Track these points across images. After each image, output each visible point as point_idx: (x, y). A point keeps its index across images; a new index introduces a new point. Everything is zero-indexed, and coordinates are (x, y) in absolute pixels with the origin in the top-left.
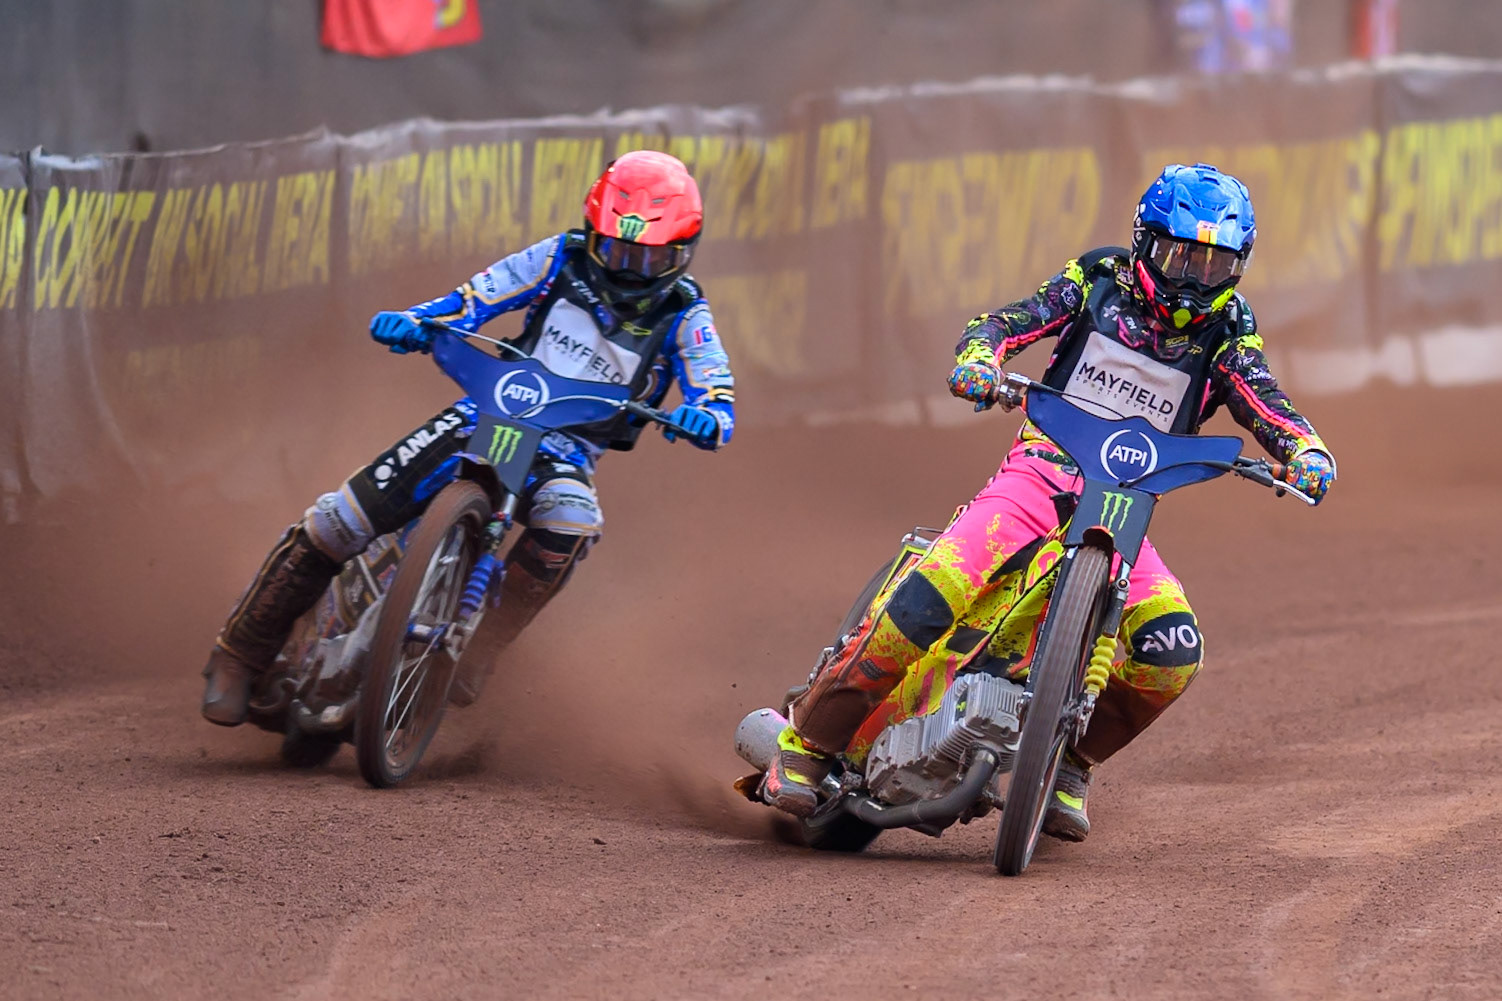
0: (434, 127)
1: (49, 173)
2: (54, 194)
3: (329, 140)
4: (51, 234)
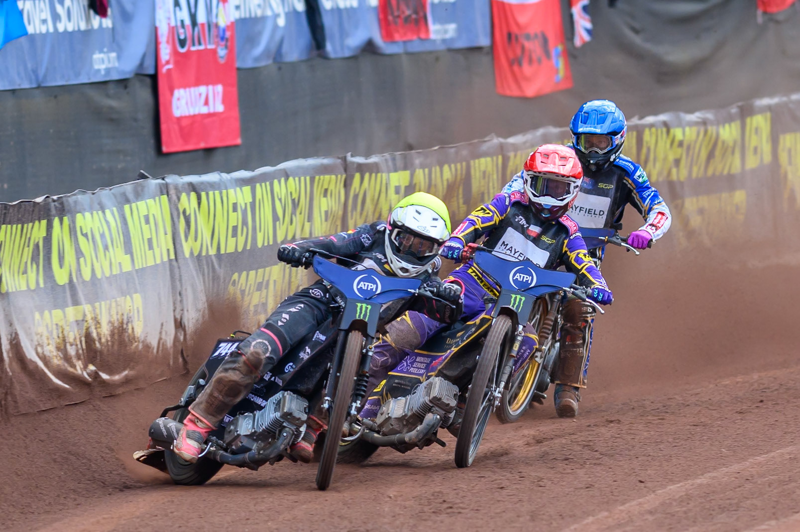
0: (553, 130)
1: (355, 166)
2: (357, 176)
3: (496, 141)
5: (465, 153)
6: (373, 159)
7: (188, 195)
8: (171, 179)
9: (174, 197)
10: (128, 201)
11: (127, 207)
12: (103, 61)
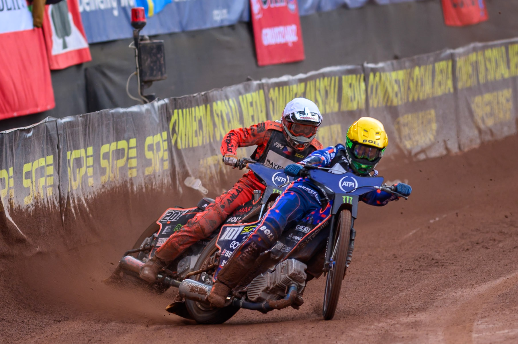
0: (479, 45)
1: (369, 69)
2: (371, 76)
3: (449, 51)
4: (372, 86)
5: (432, 59)
6: (381, 65)
7: (274, 89)
8: (264, 81)
9: (266, 91)
10: (240, 94)
11: (240, 98)
12: (218, 15)
